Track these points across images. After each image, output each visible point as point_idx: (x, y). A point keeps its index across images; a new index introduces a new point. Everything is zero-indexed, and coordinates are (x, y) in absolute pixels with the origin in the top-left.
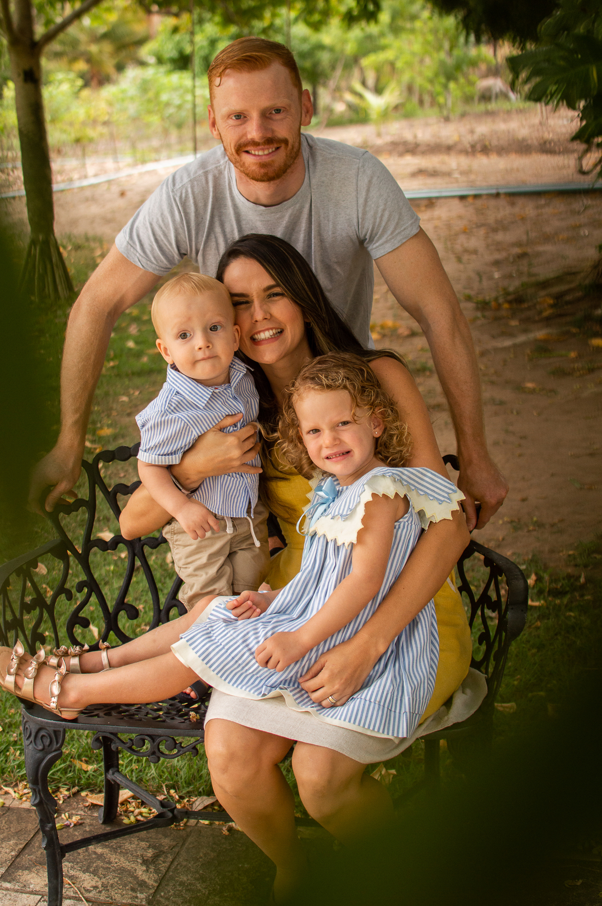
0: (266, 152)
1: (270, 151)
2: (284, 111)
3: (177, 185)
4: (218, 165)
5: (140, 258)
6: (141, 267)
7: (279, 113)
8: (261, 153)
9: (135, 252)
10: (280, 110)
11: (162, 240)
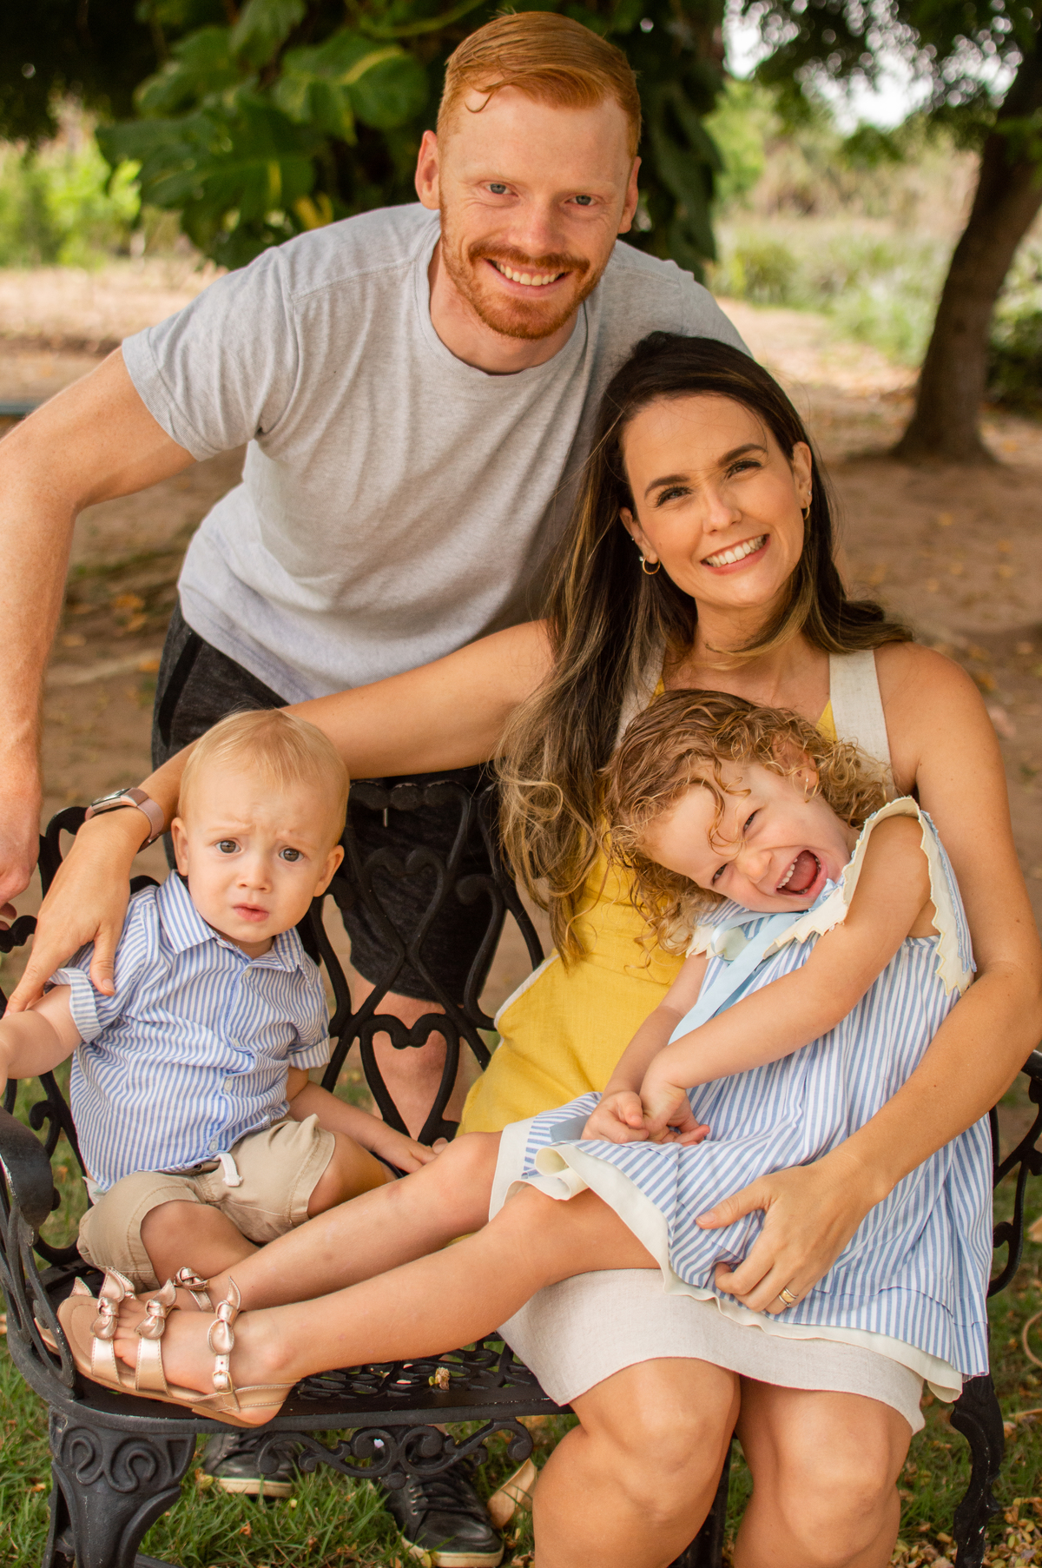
0: (537, 281)
1: (546, 280)
2: (596, 204)
3: (299, 286)
4: (392, 265)
5: (176, 414)
6: (170, 433)
7: (585, 204)
8: (524, 279)
9: (168, 398)
10: (589, 199)
11: (235, 392)
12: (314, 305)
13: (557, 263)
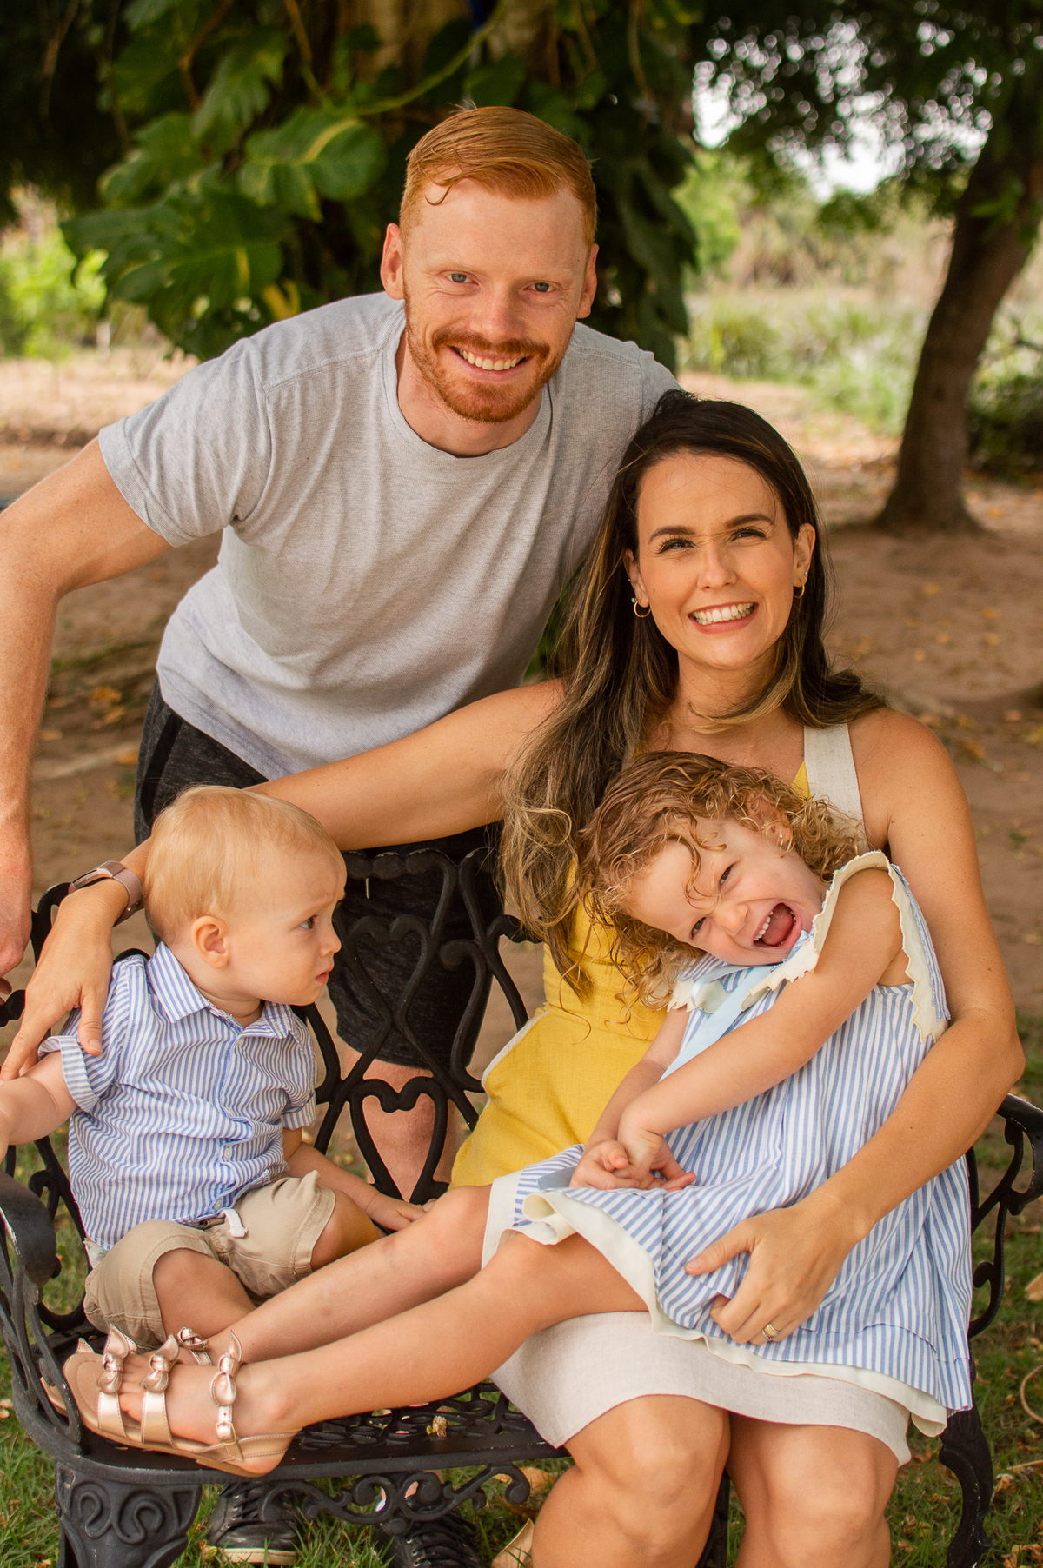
0: (498, 366)
1: (508, 365)
2: (554, 290)
3: (271, 376)
4: (360, 353)
5: (151, 501)
6: (145, 520)
7: (544, 291)
8: (487, 364)
9: (143, 486)
10: (547, 286)
11: (209, 481)
12: (285, 395)
13: (518, 348)
